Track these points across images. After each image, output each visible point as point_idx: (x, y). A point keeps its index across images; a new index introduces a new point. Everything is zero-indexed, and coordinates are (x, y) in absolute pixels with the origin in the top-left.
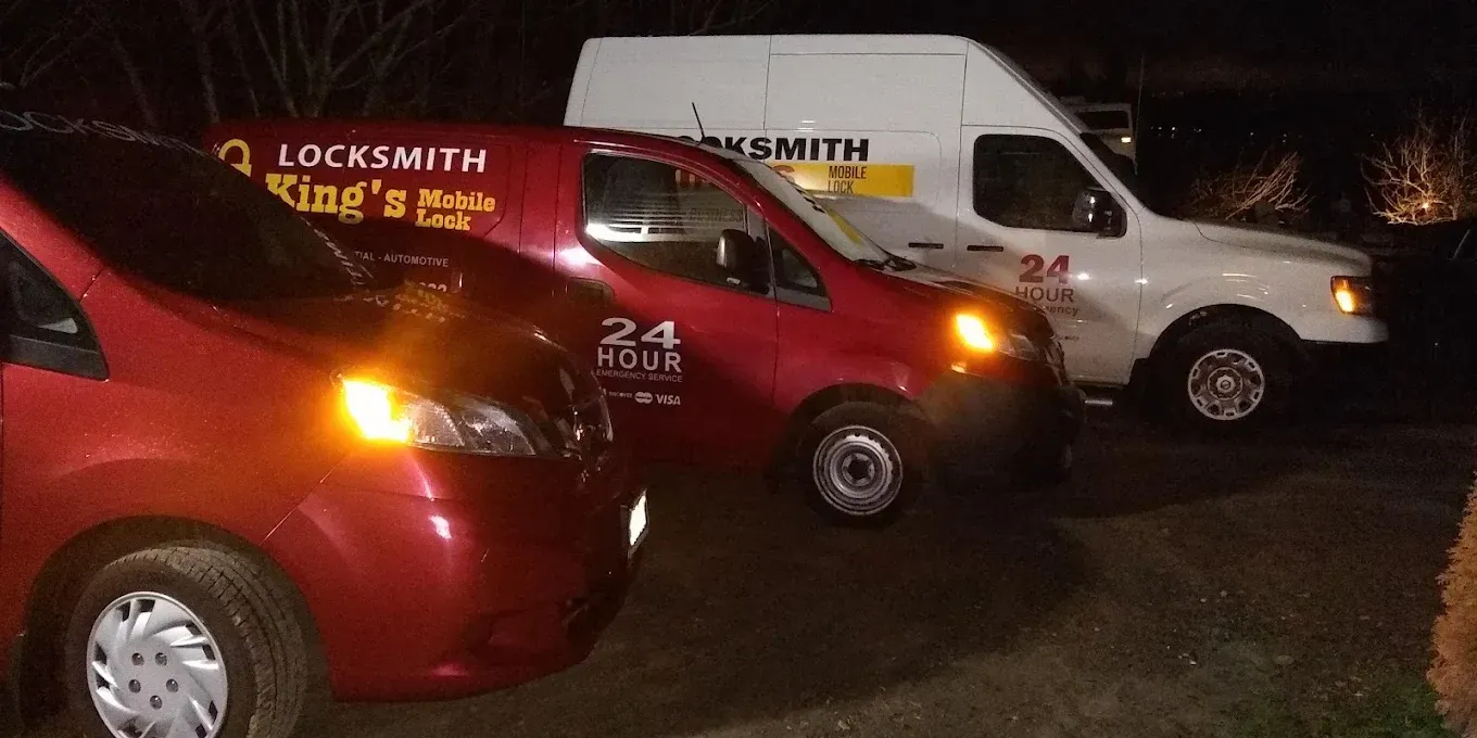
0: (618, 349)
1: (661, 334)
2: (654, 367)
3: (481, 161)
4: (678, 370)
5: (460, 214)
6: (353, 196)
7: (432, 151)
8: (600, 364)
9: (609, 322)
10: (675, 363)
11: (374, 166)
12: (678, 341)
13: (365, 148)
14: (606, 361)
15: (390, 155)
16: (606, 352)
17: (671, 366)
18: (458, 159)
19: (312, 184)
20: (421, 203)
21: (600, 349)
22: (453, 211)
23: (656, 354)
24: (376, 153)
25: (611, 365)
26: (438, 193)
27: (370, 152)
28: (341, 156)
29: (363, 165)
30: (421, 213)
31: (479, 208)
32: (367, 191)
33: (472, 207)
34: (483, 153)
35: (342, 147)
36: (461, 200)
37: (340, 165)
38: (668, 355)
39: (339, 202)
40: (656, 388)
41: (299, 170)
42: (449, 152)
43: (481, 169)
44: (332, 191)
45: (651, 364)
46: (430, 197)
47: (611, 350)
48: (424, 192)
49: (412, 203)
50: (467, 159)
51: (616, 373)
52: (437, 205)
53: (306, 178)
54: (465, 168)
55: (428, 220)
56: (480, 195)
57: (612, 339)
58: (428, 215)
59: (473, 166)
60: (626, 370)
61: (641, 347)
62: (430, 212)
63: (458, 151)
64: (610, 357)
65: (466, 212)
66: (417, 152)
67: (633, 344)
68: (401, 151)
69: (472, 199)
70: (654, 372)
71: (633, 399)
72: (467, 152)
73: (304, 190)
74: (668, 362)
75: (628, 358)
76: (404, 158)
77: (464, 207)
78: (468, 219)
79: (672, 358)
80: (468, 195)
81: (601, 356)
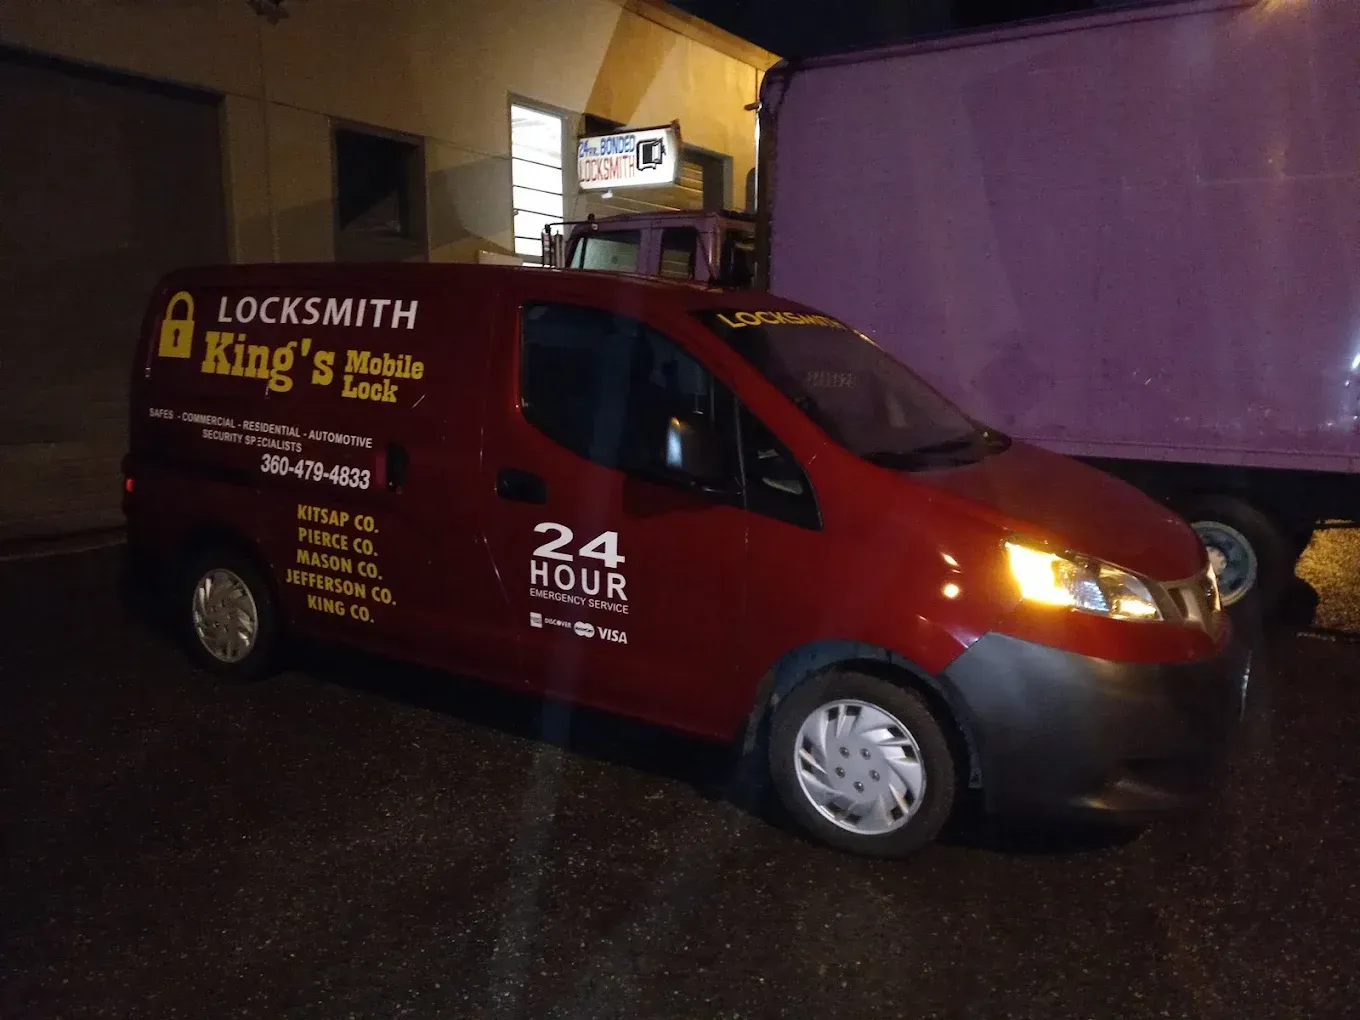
0: (553, 564)
1: (601, 548)
2: (595, 591)
3: (411, 315)
4: (624, 597)
5: (387, 382)
6: (283, 359)
7: (363, 303)
8: (534, 581)
9: (542, 528)
10: (619, 588)
11: (305, 321)
12: (622, 559)
13: (298, 301)
14: (539, 578)
15: (321, 308)
16: (539, 567)
17: (614, 590)
18: (388, 311)
19: (247, 343)
20: (348, 369)
21: (533, 563)
22: (379, 379)
23: (597, 574)
24: (308, 307)
25: (545, 583)
26: (366, 355)
27: (301, 306)
28: (275, 310)
29: (295, 320)
30: (348, 379)
31: (406, 375)
32: (297, 351)
33: (399, 374)
34: (414, 305)
35: (277, 299)
36: (388, 366)
37: (273, 321)
38: (611, 576)
39: (270, 366)
40: (598, 618)
41: (234, 327)
42: (380, 304)
43: (411, 325)
44: (264, 351)
45: (591, 586)
46: (358, 360)
47: (545, 565)
48: (352, 354)
49: (339, 368)
50: (398, 314)
51: (552, 595)
52: (364, 370)
53: (242, 337)
54: (395, 324)
55: (355, 389)
56: (408, 358)
57: (544, 551)
58: (354, 384)
59: (403, 321)
60: (562, 591)
61: (579, 563)
62: (358, 378)
63: (388, 302)
64: (544, 573)
65: (394, 380)
66: (348, 303)
67: (569, 558)
68: (332, 303)
69: (400, 363)
70: (595, 597)
71: (572, 630)
72: (399, 304)
73: (239, 349)
74: (611, 586)
75: (565, 577)
76: (335, 310)
77: (390, 374)
78: (395, 388)
79: (616, 581)
80: (396, 359)
81: (534, 572)
